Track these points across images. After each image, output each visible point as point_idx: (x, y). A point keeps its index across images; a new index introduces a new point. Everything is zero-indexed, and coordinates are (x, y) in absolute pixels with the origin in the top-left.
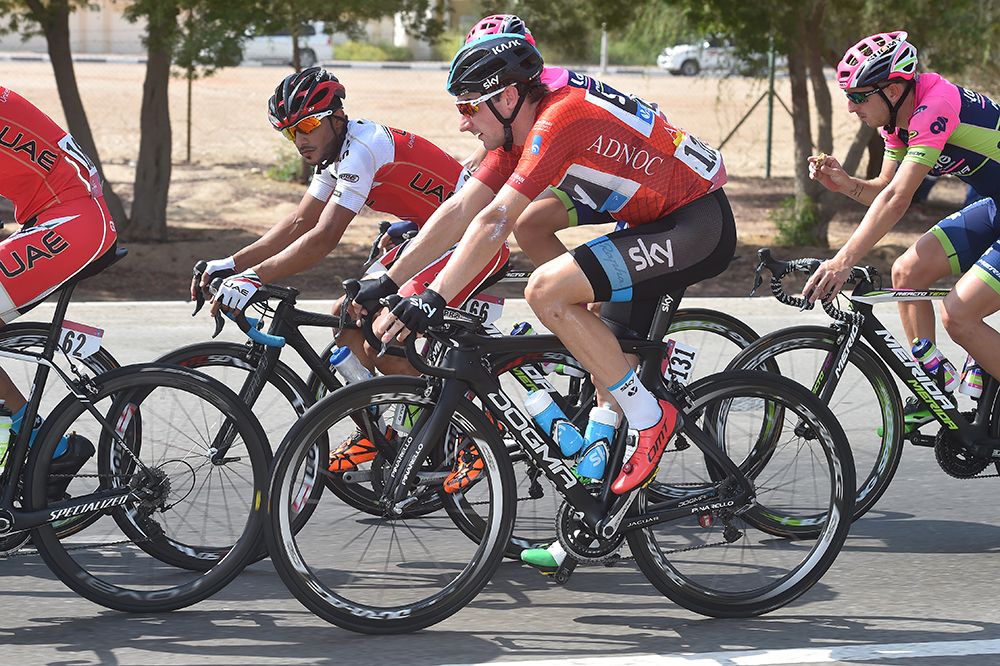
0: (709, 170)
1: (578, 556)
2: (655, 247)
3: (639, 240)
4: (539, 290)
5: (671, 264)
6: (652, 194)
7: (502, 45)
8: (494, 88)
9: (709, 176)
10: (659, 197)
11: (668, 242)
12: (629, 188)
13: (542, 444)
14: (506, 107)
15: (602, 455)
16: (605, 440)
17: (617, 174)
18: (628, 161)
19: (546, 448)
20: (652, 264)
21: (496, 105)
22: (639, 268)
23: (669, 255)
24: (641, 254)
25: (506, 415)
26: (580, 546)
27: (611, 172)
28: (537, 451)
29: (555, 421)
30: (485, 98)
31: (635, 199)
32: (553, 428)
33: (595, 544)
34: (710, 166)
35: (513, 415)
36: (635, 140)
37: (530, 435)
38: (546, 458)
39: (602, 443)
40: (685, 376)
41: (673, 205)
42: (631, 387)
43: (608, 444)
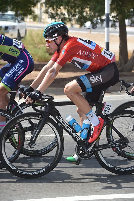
0: (110, 57)
1: (82, 158)
2: (97, 77)
3: (93, 75)
4: (67, 89)
5: (101, 81)
6: (95, 64)
7: (58, 26)
8: (56, 37)
9: (110, 59)
10: (97, 65)
11: (100, 76)
12: (89, 63)
13: (70, 129)
14: (58, 42)
15: (86, 132)
16: (87, 128)
17: (86, 60)
18: (88, 56)
19: (71, 130)
20: (96, 81)
21: (56, 41)
22: (93, 82)
23: (101, 79)
24: (93, 79)
25: (61, 122)
26: (82, 155)
27: (84, 59)
28: (69, 131)
29: (73, 123)
30: (53, 39)
31: (91, 66)
32: (73, 125)
33: (86, 155)
34: (111, 56)
35: (63, 122)
36: (90, 51)
37: (67, 127)
38: (71, 133)
39: (86, 129)
40: (109, 111)
41: (102, 66)
42: (91, 114)
43: (88, 129)
